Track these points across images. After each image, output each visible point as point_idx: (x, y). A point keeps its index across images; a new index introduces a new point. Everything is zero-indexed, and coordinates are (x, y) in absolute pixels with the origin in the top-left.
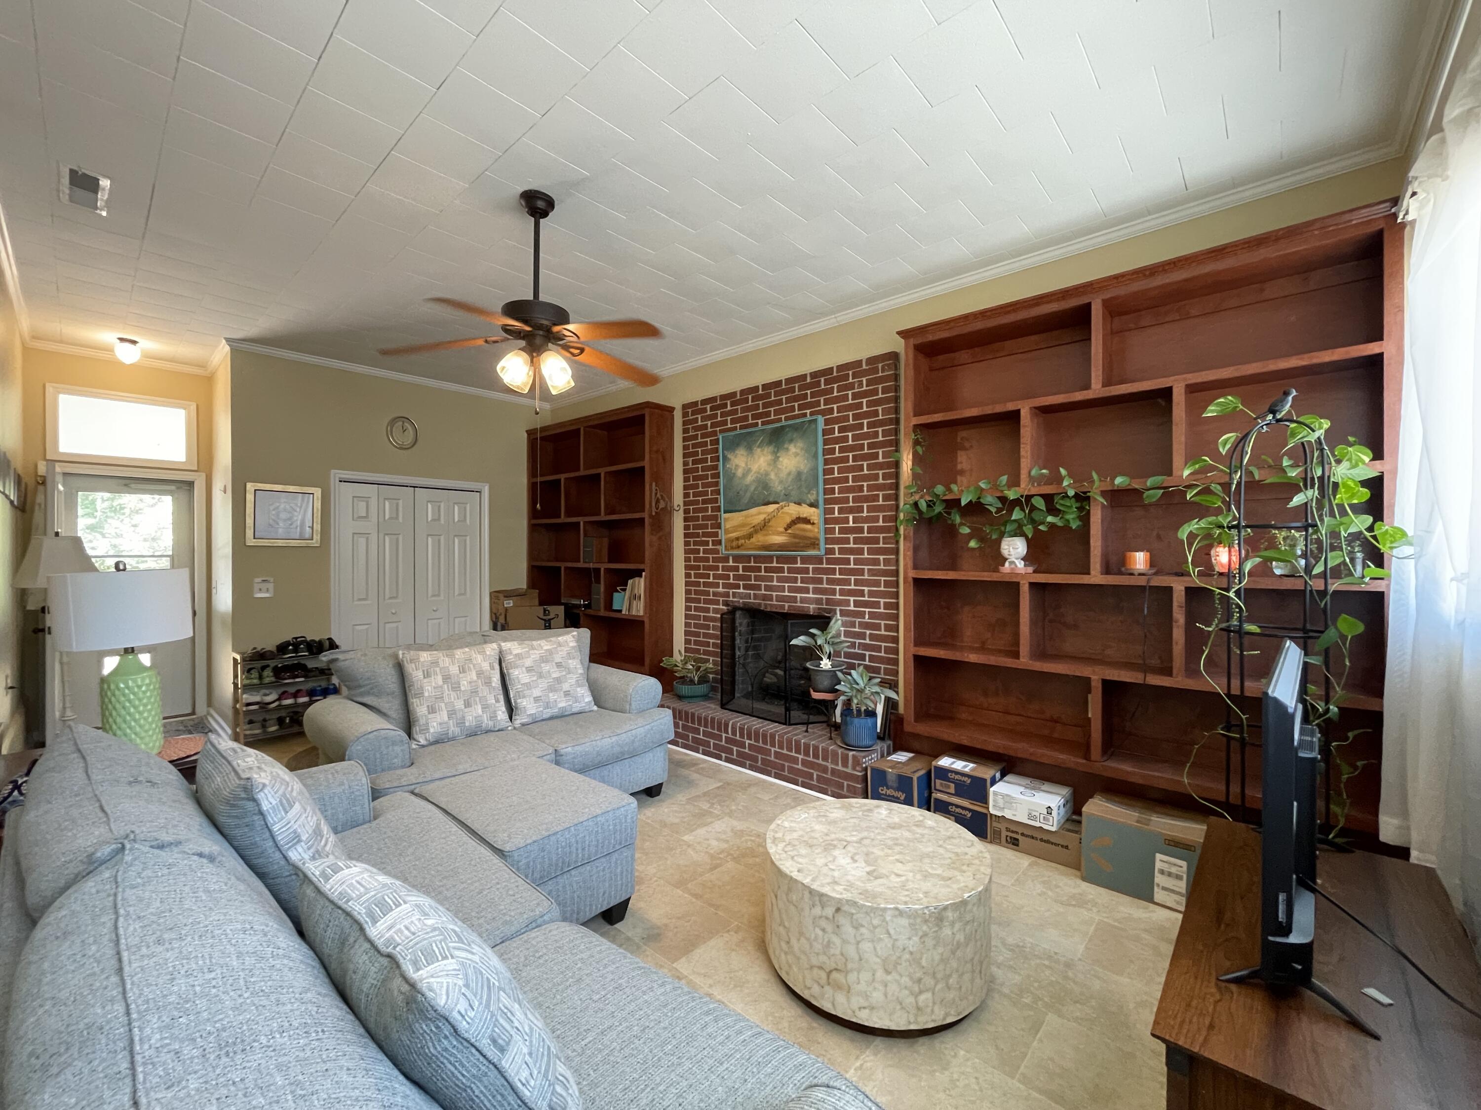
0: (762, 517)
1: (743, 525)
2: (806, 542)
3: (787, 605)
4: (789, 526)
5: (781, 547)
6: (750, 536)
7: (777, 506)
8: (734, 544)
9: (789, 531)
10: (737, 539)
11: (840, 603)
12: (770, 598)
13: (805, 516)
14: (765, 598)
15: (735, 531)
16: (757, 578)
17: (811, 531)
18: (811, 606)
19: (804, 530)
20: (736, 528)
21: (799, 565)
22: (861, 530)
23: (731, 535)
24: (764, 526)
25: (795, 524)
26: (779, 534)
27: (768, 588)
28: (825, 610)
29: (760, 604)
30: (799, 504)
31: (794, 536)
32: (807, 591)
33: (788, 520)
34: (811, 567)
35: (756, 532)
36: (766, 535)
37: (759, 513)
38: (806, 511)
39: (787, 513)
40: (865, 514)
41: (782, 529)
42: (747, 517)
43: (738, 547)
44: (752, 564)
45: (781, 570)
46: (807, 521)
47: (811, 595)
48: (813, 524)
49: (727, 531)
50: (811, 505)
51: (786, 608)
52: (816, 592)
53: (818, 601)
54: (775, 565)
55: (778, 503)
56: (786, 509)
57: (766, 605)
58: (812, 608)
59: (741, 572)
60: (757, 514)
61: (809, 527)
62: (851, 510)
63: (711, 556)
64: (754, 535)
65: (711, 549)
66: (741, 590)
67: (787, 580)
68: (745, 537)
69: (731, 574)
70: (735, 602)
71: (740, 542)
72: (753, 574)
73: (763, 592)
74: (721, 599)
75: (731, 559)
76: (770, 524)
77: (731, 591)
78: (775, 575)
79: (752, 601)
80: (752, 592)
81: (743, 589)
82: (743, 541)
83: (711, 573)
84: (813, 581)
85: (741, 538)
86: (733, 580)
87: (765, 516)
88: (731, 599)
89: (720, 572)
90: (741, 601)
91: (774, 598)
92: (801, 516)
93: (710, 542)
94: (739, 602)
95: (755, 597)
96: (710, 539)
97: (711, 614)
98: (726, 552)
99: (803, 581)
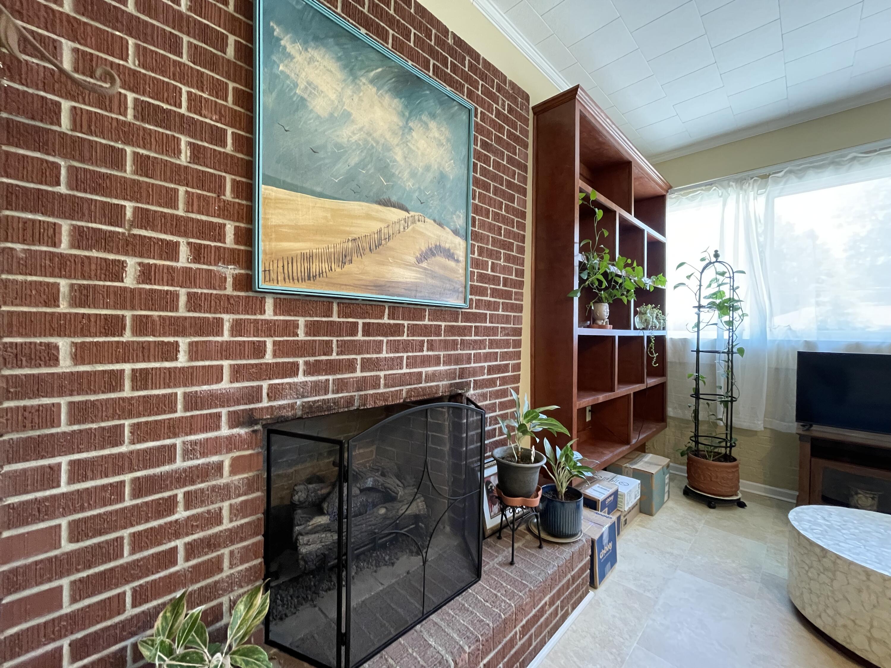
0: (375, 226)
3: (405, 388)
4: (424, 257)
6: (343, 258)
7: (404, 214)
8: (298, 268)
9: (424, 265)
10: (309, 258)
11: (474, 372)
12: (375, 383)
13: (447, 246)
14: (362, 384)
15: (296, 239)
16: (344, 348)
17: (454, 270)
18: (441, 383)
19: (445, 267)
20: (300, 233)
21: (427, 322)
22: (497, 281)
23: (286, 245)
24: (377, 244)
25: (434, 255)
26: (407, 265)
27: (367, 365)
28: (457, 386)
29: (350, 401)
30: (440, 225)
31: (428, 273)
32: (437, 361)
33: (423, 247)
34: (443, 323)
35: (359, 251)
36: (382, 263)
37: (368, 217)
38: (448, 239)
39: (423, 234)
40: (502, 263)
41: (413, 260)
42: (334, 213)
43: (310, 277)
44: (335, 318)
45: (397, 330)
46: (449, 255)
47: (442, 368)
48: (457, 261)
50: (456, 233)
51: (404, 395)
52: (449, 360)
53: (451, 375)
54: (385, 320)
55: (407, 211)
56: (420, 226)
59: (302, 336)
61: (451, 264)
62: (490, 254)
63: (183, 292)
64: (355, 258)
65: (187, 271)
66: (301, 378)
67: (407, 346)
68: (329, 258)
69: (269, 342)
70: (281, 407)
71: (315, 267)
72: (334, 339)
73: (359, 374)
74: (224, 411)
75: (269, 304)
76: (390, 244)
77: (265, 384)
78: (385, 339)
79: (330, 396)
80: (331, 378)
81: (307, 373)
82: (325, 266)
83: (183, 342)
84: (446, 345)
85: (320, 257)
86: (275, 356)
87: (382, 225)
88: (265, 403)
89: (226, 337)
90: (299, 402)
91: (382, 381)
92: (443, 245)
93: (184, 251)
94: (292, 406)
95: (341, 386)
96: (182, 241)
97: (180, 464)
98: (262, 284)
99: (431, 346)
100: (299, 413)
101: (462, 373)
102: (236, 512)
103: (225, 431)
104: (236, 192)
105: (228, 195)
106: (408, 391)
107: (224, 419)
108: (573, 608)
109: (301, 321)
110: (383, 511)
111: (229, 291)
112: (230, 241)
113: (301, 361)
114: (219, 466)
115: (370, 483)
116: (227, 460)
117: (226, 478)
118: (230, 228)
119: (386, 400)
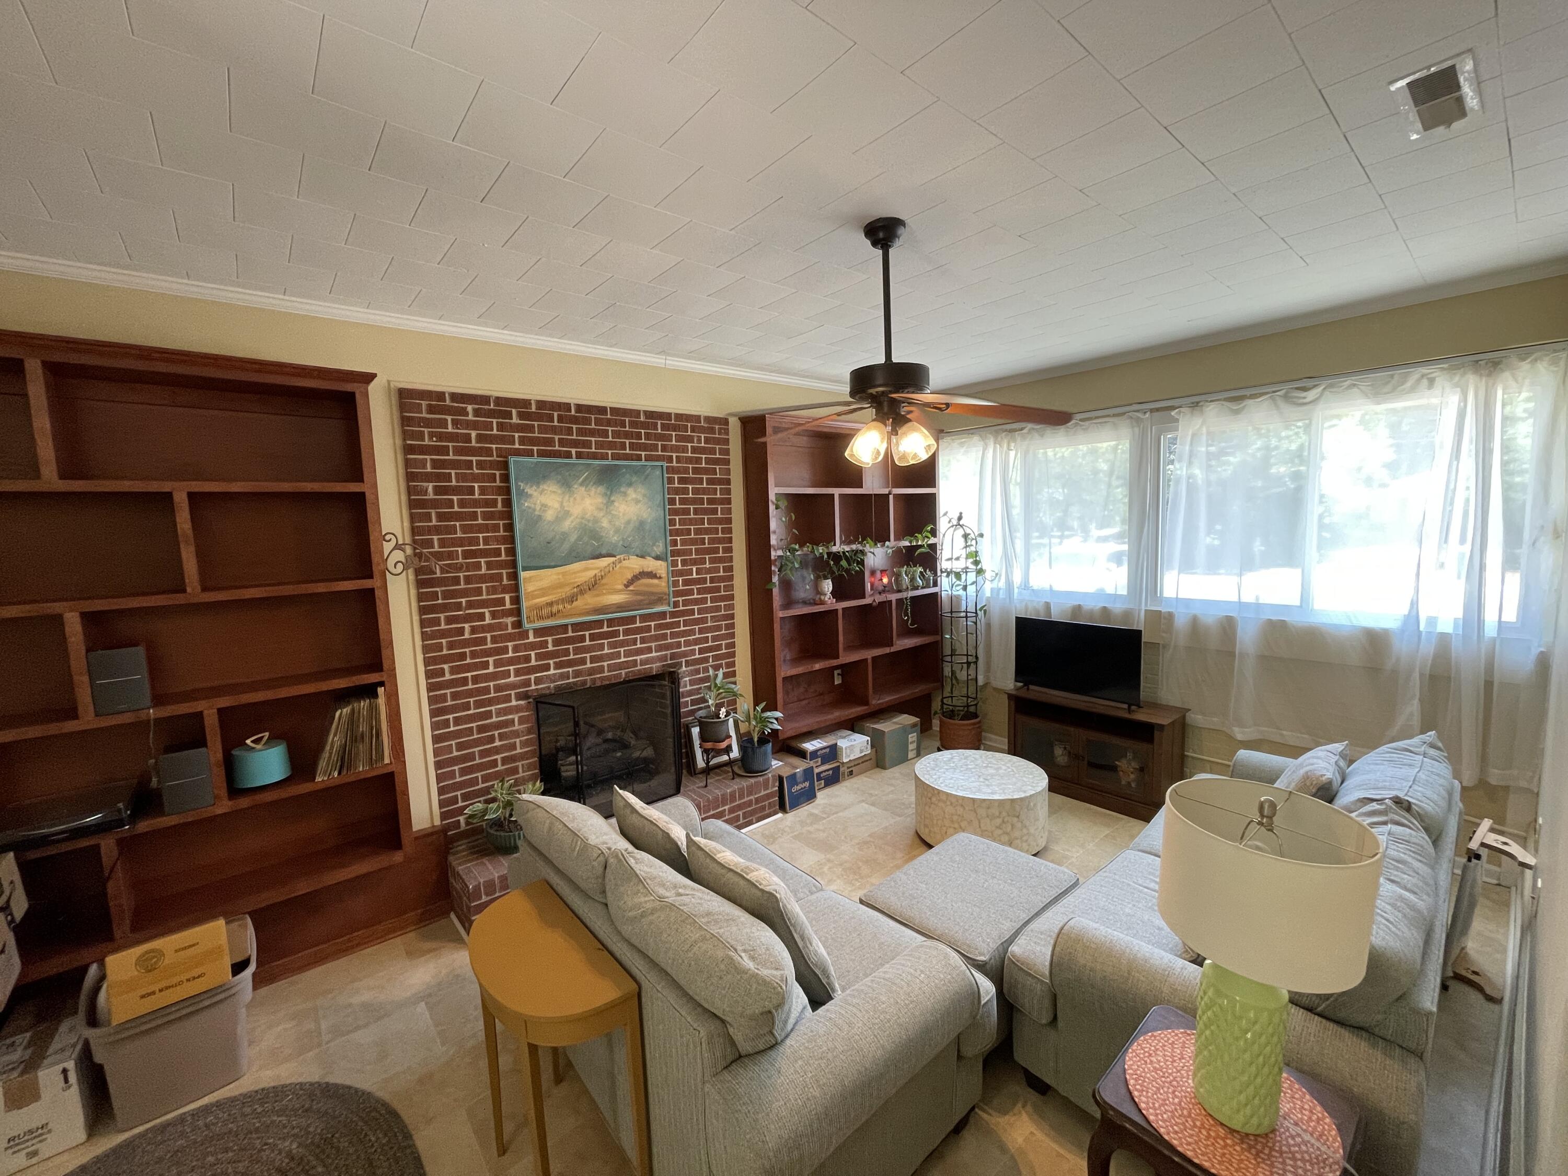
0: (591, 574)
1: (560, 586)
2: (653, 598)
3: (623, 672)
4: (630, 582)
5: (620, 607)
6: (572, 599)
7: (612, 559)
8: (545, 612)
9: (631, 588)
10: (551, 604)
11: (685, 654)
12: (601, 670)
13: (649, 570)
14: (591, 672)
15: (542, 595)
16: (577, 651)
17: (657, 586)
18: (654, 665)
19: (650, 585)
20: (544, 592)
21: (638, 625)
22: (704, 581)
23: (538, 600)
24: (594, 585)
25: (639, 579)
26: (618, 592)
27: (594, 659)
28: (670, 666)
29: (585, 682)
30: (642, 557)
31: (636, 593)
32: (649, 650)
33: (629, 576)
34: (653, 624)
35: (582, 592)
36: (598, 595)
37: (587, 569)
38: (651, 564)
39: (628, 568)
40: (707, 565)
41: (621, 587)
42: (564, 574)
43: (552, 615)
44: (570, 635)
45: (614, 634)
46: (652, 575)
47: (654, 654)
48: (660, 578)
49: (532, 596)
50: (657, 558)
51: (624, 676)
52: (659, 648)
53: (663, 658)
54: (605, 630)
55: (614, 556)
56: (625, 563)
57: (594, 680)
58: (655, 667)
59: (551, 647)
60: (583, 571)
61: (655, 581)
62: (694, 562)
63: (488, 635)
64: (579, 597)
65: (489, 625)
66: (552, 672)
67: (622, 644)
68: (563, 601)
69: (533, 654)
70: (541, 689)
71: (555, 609)
72: (571, 647)
73: (589, 665)
74: (513, 692)
75: (531, 634)
76: (604, 581)
77: (533, 677)
78: (606, 641)
79: (571, 680)
80: (570, 670)
81: (555, 669)
82: (561, 607)
83: (491, 660)
84: (656, 638)
85: (557, 602)
86: (536, 661)
87: (596, 572)
88: (533, 687)
89: (511, 654)
90: (552, 685)
91: (606, 668)
92: (646, 570)
93: (487, 615)
94: (549, 688)
95: (577, 674)
96: (486, 610)
97: (494, 719)
98: (526, 625)
99: (643, 641)
100: (553, 692)
101: (673, 656)
102: (524, 744)
103: (514, 703)
104: (509, 579)
105: (505, 582)
106: (626, 674)
107: (513, 696)
108: (758, 821)
109: (550, 639)
110: (619, 754)
111: (510, 630)
112: (508, 605)
113: (551, 662)
114: (513, 720)
115: (610, 735)
116: (516, 717)
117: (517, 727)
118: (507, 597)
119: (610, 680)
